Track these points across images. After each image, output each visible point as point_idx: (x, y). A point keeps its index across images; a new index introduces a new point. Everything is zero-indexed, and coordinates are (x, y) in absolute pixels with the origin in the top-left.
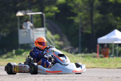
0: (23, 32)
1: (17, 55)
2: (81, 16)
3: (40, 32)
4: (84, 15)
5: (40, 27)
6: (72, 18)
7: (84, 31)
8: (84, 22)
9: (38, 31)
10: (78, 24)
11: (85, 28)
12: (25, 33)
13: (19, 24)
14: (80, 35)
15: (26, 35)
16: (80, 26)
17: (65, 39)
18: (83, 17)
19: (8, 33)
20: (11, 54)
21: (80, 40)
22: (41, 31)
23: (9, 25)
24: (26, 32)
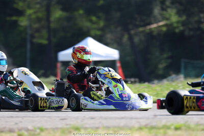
2: (30, 15)
4: (35, 13)
7: (35, 40)
8: (36, 26)
10: (26, 28)
11: (36, 35)
14: (29, 46)
16: (29, 32)
18: (34, 16)
21: (28, 55)
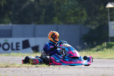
1: (107, 49)
13: (109, 16)
19: (97, 26)
20: (101, 47)
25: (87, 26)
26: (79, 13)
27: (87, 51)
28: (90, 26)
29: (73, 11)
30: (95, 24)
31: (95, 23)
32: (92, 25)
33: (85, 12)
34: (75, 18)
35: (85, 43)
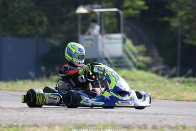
0: (86, 40)
3: (113, 41)
5: (114, 32)
6: (166, 19)
9: (111, 39)
12: (90, 42)
13: (80, 27)
15: (91, 44)
17: (155, 53)
19: (63, 40)
22: (115, 39)
23: (65, 28)
24: (91, 39)
25: (48, 40)
26: (37, 20)
27: (44, 80)
28: (52, 41)
29: (27, 18)
30: (61, 39)
31: (61, 36)
32: (55, 39)
33: (45, 19)
34: (30, 27)
35: (43, 68)
